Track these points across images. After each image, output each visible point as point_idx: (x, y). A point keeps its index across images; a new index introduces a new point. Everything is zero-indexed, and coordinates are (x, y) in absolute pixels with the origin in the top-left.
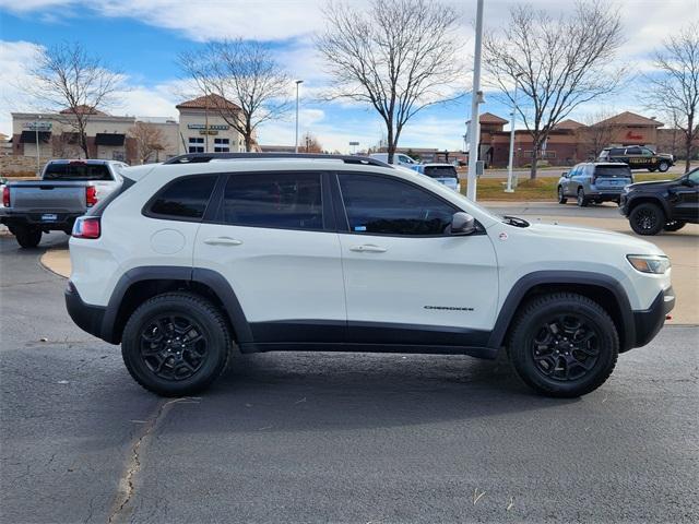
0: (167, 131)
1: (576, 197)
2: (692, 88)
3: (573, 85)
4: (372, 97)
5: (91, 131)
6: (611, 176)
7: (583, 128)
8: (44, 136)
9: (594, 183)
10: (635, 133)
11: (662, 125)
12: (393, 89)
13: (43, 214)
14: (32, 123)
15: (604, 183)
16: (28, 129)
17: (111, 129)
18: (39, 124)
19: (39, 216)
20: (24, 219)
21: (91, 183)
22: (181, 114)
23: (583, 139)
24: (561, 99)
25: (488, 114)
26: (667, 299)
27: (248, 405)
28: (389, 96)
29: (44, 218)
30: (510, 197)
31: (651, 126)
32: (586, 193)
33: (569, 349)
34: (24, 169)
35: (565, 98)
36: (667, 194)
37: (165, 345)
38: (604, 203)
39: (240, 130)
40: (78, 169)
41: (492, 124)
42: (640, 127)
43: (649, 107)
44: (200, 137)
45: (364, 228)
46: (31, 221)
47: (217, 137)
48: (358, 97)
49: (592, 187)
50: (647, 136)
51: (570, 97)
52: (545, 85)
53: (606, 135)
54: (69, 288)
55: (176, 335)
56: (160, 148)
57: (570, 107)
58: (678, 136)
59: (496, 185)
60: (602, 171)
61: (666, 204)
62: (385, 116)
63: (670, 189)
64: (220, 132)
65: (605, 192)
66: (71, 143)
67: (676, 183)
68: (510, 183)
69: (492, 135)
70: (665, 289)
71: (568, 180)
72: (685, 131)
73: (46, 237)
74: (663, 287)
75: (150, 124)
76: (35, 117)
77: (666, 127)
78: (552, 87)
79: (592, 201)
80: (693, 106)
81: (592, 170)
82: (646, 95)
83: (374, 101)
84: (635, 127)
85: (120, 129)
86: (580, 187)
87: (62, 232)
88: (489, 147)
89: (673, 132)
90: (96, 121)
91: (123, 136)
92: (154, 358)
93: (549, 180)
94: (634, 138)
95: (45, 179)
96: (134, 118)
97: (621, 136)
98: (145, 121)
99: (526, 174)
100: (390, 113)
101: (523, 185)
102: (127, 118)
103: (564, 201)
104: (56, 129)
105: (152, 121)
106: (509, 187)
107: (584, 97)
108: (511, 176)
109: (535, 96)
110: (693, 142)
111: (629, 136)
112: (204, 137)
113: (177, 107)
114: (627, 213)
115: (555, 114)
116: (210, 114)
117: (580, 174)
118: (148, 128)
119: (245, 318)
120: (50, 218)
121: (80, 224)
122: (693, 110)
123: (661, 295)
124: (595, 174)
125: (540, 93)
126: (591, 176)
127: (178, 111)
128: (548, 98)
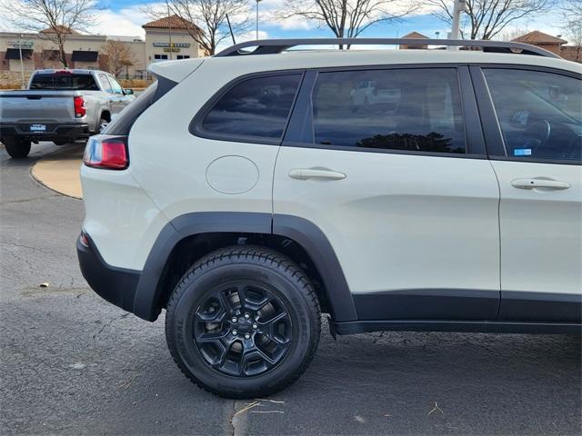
0: (135, 48)
4: (325, 15)
5: (69, 48)
8: (27, 53)
12: (344, 8)
13: (32, 125)
14: (15, 41)
16: (12, 47)
17: (85, 47)
18: (22, 42)
19: (27, 127)
20: (13, 130)
21: (79, 93)
22: (147, 33)
24: (495, 16)
25: (415, 33)
27: (359, 419)
28: (340, 14)
29: (32, 128)
31: (557, 43)
34: (11, 83)
35: (499, 15)
37: (228, 325)
39: (205, 45)
40: (64, 80)
42: (548, 44)
44: (165, 54)
45: (528, 152)
46: (19, 132)
47: (180, 54)
48: (310, 15)
51: (503, 15)
54: (82, 240)
55: (243, 310)
56: (129, 64)
57: (503, 24)
62: (336, 33)
64: (181, 49)
66: (52, 59)
73: (35, 148)
75: (119, 42)
76: (19, 35)
78: (488, 5)
82: (571, 13)
83: (327, 19)
85: (93, 47)
87: (52, 142)
90: (72, 40)
91: (96, 53)
92: (213, 345)
95: (31, 89)
96: (105, 37)
98: (116, 40)
100: (341, 30)
102: (99, 36)
104: (37, 47)
105: (122, 40)
107: (515, 14)
109: (471, 13)
112: (168, 54)
113: (143, 27)
115: (489, 30)
116: (173, 34)
118: (118, 45)
119: (347, 287)
120: (38, 128)
121: (96, 147)
125: (476, 11)
127: (144, 31)
128: (483, 15)
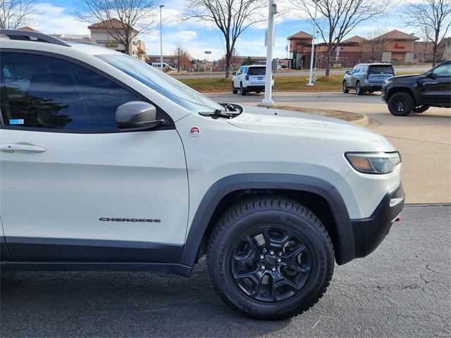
1: (355, 88)
2: (439, 10)
3: (356, 8)
4: (215, 18)
6: (380, 73)
7: (365, 42)
9: (367, 78)
10: (400, 44)
11: (418, 39)
12: (230, 12)
15: (374, 78)
22: (92, 32)
23: (365, 49)
25: (302, 32)
26: (394, 203)
28: (227, 17)
30: (310, 89)
31: (411, 40)
32: (362, 85)
33: (276, 264)
35: (350, 17)
36: (416, 85)
38: (375, 93)
41: (304, 39)
42: (404, 40)
43: (409, 24)
47: (117, 48)
49: (366, 81)
50: (407, 47)
52: (337, 8)
53: (380, 46)
58: (428, 47)
59: (301, 80)
60: (374, 69)
61: (415, 92)
62: (224, 32)
63: (419, 81)
65: (375, 84)
67: (423, 76)
68: (310, 79)
69: (304, 46)
70: (390, 192)
71: (349, 76)
72: (433, 42)
74: (390, 189)
77: (421, 40)
78: (342, 9)
79: (366, 91)
80: (439, 23)
81: (367, 68)
83: (216, 21)
84: (400, 40)
86: (358, 81)
88: (302, 55)
89: (425, 44)
93: (339, 76)
94: (399, 48)
97: (391, 47)
99: (322, 73)
100: (228, 29)
101: (321, 80)
103: (347, 92)
106: (310, 82)
108: (312, 74)
109: (329, 16)
110: (438, 50)
111: (396, 47)
113: (89, 27)
114: (387, 99)
115: (343, 29)
117: (358, 71)
122: (439, 26)
123: (387, 199)
124: (368, 72)
125: (333, 14)
126: (365, 73)
127: (89, 30)
128: (338, 18)
